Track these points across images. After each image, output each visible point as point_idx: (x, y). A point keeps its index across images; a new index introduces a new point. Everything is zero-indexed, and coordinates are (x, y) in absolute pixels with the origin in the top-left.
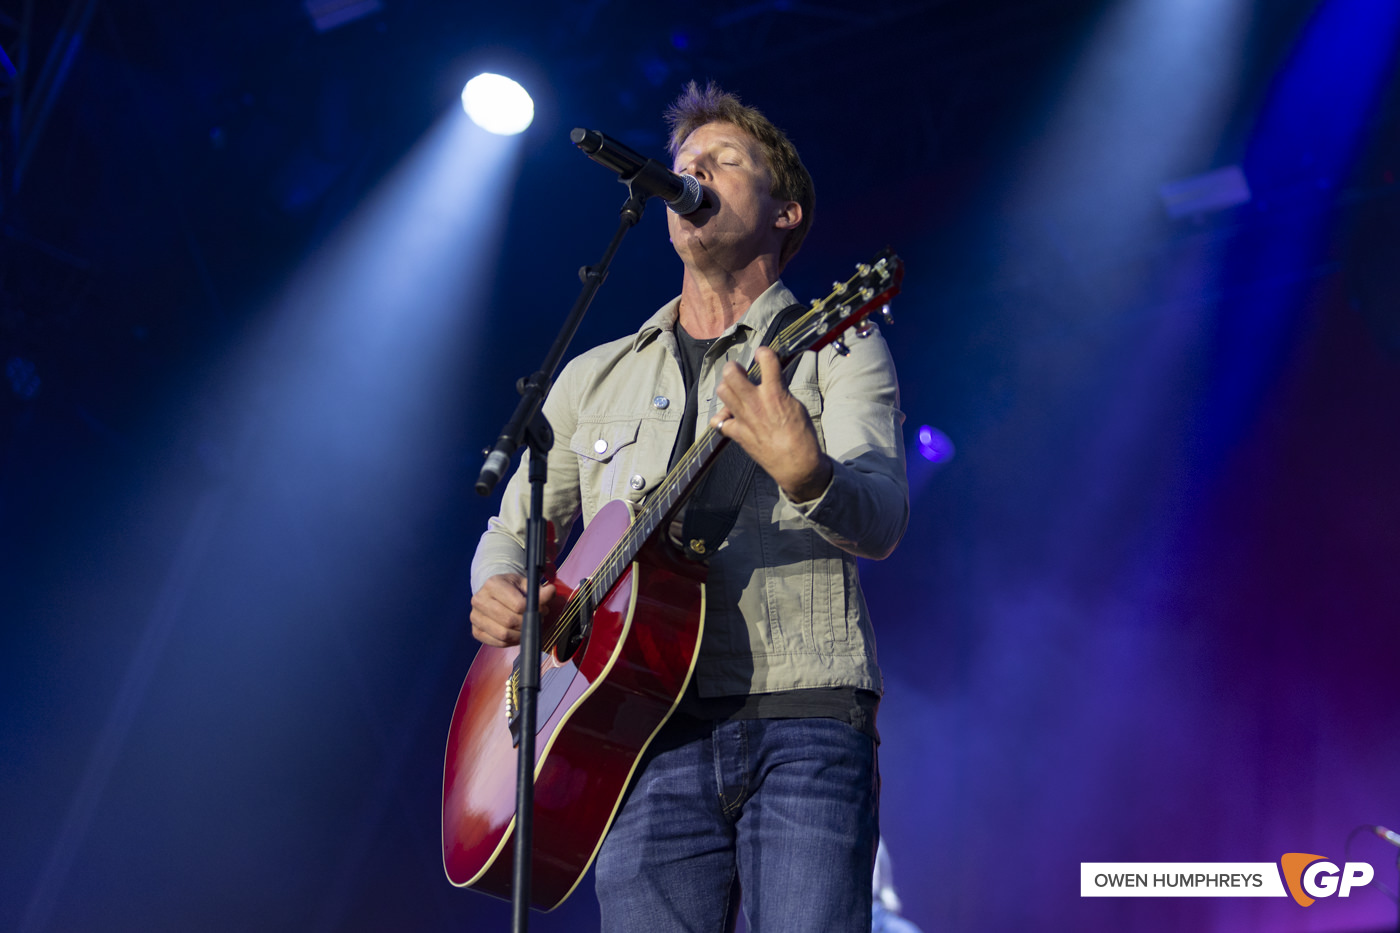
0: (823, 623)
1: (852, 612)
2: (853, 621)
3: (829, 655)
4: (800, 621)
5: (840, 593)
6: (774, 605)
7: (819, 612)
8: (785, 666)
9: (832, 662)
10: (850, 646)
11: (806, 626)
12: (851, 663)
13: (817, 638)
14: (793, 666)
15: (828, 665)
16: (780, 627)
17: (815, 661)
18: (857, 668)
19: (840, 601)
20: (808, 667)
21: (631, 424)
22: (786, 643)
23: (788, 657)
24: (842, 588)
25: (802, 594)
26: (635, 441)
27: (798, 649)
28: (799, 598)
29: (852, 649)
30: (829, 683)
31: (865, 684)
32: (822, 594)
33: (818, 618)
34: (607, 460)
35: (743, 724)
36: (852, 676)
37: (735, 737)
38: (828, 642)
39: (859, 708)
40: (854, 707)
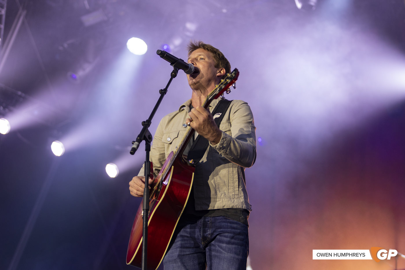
0: (232, 189)
1: (240, 187)
2: (240, 189)
3: (233, 199)
4: (225, 189)
5: (236, 181)
6: (217, 184)
7: (231, 186)
8: (220, 201)
9: (234, 201)
10: (239, 196)
11: (227, 190)
12: (240, 201)
13: (230, 194)
14: (223, 201)
15: (233, 201)
16: (219, 190)
17: (229, 200)
18: (241, 202)
19: (237, 183)
20: (227, 202)
21: (177, 132)
22: (221, 195)
23: (221, 199)
25: (226, 181)
26: (178, 137)
27: (224, 197)
28: (225, 182)
29: (240, 197)
30: (233, 207)
31: (244, 207)
32: (232, 181)
33: (230, 188)
34: (171, 143)
35: (210, 219)
36: (240, 205)
37: (208, 223)
38: (233, 195)
39: (243, 216)
40: (241, 216)
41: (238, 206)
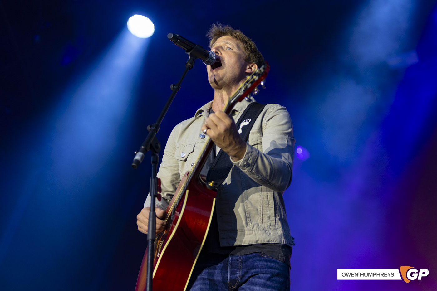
0: (266, 219)
1: (277, 215)
2: (277, 219)
3: (269, 231)
4: (257, 219)
5: (272, 208)
6: (248, 212)
7: (265, 215)
8: (253, 235)
9: (270, 234)
10: (276, 228)
11: (260, 220)
12: (277, 234)
13: (264, 224)
14: (255, 235)
15: (268, 235)
16: (251, 220)
17: (264, 233)
18: (279, 236)
19: (272, 211)
20: (261, 236)
21: (192, 145)
22: (253, 226)
23: (254, 232)
24: (273, 206)
25: (258, 208)
26: (193, 151)
27: (257, 229)
28: (257, 209)
29: (277, 229)
30: (269, 242)
31: (282, 242)
32: (266, 208)
33: (265, 217)
34: (185, 160)
35: (241, 258)
36: (277, 239)
37: (237, 262)
38: (268, 226)
39: (282, 253)
40: (281, 253)
41: (275, 241)
